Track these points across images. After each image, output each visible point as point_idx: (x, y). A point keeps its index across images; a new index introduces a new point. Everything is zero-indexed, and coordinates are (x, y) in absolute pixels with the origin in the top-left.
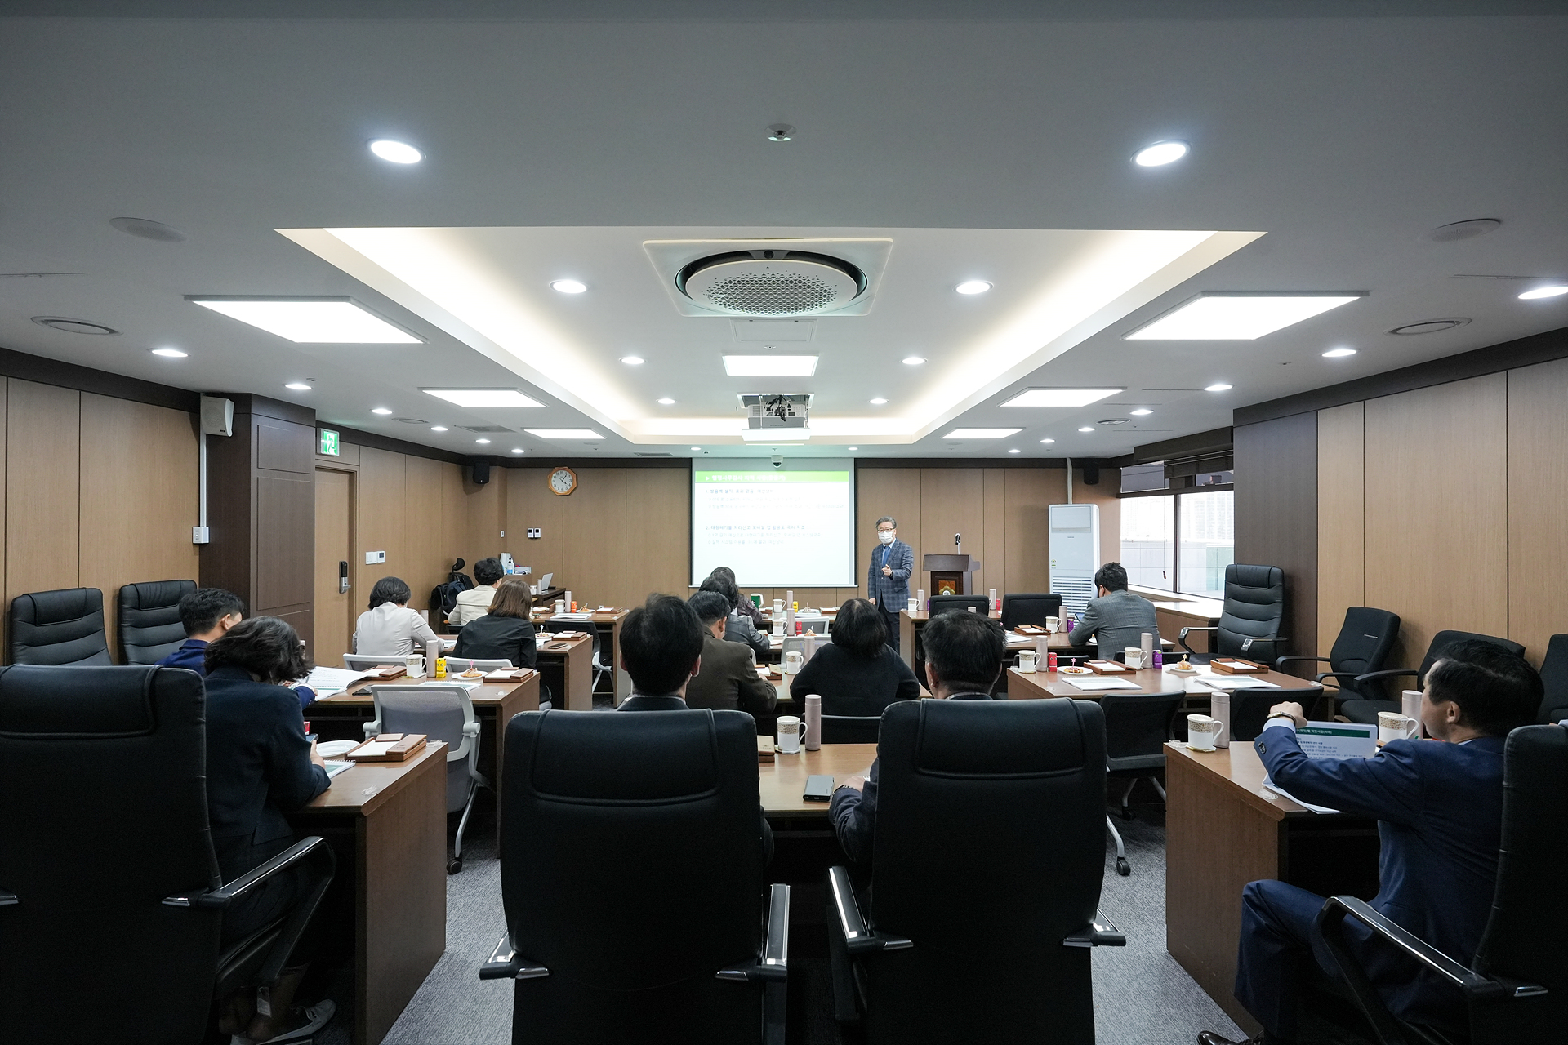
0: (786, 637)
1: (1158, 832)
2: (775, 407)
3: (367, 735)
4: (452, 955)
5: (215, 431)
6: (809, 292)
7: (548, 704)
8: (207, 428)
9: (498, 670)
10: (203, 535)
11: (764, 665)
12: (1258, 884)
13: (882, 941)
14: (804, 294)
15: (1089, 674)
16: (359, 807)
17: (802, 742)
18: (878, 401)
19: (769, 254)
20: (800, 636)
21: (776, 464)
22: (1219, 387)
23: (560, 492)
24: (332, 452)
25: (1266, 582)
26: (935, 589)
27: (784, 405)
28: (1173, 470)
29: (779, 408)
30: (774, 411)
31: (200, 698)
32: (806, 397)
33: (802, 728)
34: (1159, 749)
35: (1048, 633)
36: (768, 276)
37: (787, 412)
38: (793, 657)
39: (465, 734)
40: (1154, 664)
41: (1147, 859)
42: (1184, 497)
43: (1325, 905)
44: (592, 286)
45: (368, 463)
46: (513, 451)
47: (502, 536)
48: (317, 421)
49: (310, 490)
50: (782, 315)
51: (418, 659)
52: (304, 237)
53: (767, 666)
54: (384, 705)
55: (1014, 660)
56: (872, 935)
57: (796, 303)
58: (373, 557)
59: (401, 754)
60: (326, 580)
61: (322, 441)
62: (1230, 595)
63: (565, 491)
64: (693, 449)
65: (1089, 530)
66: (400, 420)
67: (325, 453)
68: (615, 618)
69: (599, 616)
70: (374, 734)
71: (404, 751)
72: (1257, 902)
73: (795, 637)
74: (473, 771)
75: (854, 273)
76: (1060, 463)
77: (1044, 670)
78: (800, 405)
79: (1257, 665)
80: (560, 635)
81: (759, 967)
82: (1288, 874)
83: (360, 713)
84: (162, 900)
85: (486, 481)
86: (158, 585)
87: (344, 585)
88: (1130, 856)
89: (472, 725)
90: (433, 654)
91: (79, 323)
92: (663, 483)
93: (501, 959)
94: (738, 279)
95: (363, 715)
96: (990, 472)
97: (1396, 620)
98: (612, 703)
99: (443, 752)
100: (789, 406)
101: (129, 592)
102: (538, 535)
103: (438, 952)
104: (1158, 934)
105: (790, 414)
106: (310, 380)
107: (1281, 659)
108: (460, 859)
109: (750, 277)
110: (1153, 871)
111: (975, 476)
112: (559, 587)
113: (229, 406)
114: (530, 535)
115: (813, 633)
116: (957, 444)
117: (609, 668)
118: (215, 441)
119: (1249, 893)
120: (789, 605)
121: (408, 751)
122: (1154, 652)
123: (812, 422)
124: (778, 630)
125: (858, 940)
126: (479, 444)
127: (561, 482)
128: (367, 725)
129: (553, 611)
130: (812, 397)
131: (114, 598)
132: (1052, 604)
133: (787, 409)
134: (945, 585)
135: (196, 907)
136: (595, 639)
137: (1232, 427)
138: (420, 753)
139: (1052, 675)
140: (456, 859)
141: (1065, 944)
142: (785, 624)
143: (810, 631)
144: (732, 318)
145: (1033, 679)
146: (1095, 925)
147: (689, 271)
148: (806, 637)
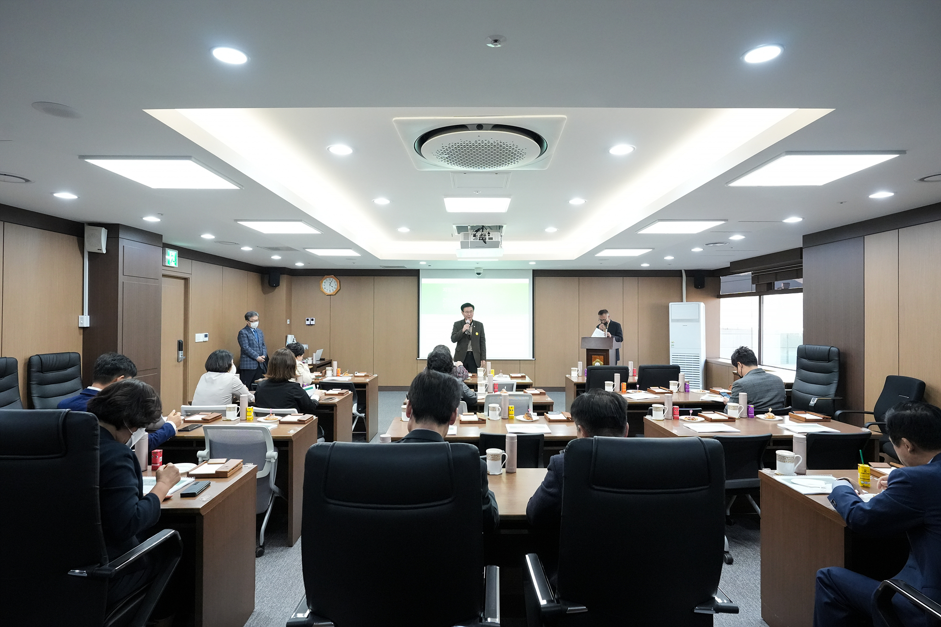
0: (487, 394)
1: (752, 533)
2: (479, 234)
3: (200, 460)
4: (259, 614)
5: (95, 250)
6: (507, 153)
7: (322, 439)
8: (89, 247)
9: (289, 415)
10: (85, 321)
11: (473, 413)
12: (828, 570)
13: (565, 607)
14: (503, 155)
15: (702, 422)
16: (198, 509)
17: (504, 467)
18: (551, 230)
19: (480, 127)
20: (496, 393)
21: (479, 274)
22: (794, 220)
23: (328, 293)
24: (173, 265)
25: (827, 357)
26: (589, 362)
27: (485, 232)
28: (758, 278)
29: (482, 235)
30: (478, 237)
31: (96, 432)
32: (500, 227)
33: (504, 457)
34: (756, 474)
35: (671, 392)
36: (479, 142)
37: (487, 237)
38: (494, 407)
39: (267, 460)
40: (748, 415)
41: (745, 554)
42: (767, 298)
43: (879, 586)
44: (356, 150)
45: (198, 272)
46: (296, 264)
47: (288, 323)
48: (163, 243)
49: (158, 292)
50: (487, 169)
51: (234, 408)
52: (164, 115)
53: (475, 414)
54: (211, 439)
55: (648, 411)
56: (558, 602)
57: (497, 161)
58: (200, 337)
59: (226, 473)
60: (168, 353)
61: (167, 257)
62: (800, 367)
63: (332, 292)
64: (421, 263)
65: (698, 320)
66: (220, 242)
67: (168, 265)
68: (368, 380)
69: (356, 379)
70: (204, 459)
71: (228, 470)
72: (826, 583)
73: (493, 394)
74: (273, 486)
75: (538, 139)
76: (677, 274)
77: (670, 418)
78: (496, 233)
79: (823, 416)
80: (330, 392)
81: (481, 623)
82: (850, 564)
83: (195, 445)
84: (68, 572)
85: (278, 285)
86: (55, 356)
87: (180, 357)
88: (732, 551)
89: (272, 453)
90: (244, 403)
91: (5, 175)
92: (399, 287)
93: (300, 615)
94: (458, 144)
95: (197, 446)
96: (628, 280)
97: (922, 385)
98: (365, 439)
99: (253, 472)
100: (489, 233)
101: (36, 359)
102: (313, 323)
103: (249, 611)
104: (754, 606)
105: (489, 239)
106: (160, 215)
107: (838, 412)
108: (263, 547)
109: (466, 142)
110: (750, 561)
111: (616, 283)
112: (327, 359)
113: (104, 232)
114: (308, 323)
115: (506, 391)
116: (605, 260)
117: (364, 414)
118: (94, 257)
119: (822, 576)
120: (488, 372)
121: (230, 470)
122: (748, 406)
123: (504, 244)
124: (481, 390)
125: (548, 606)
126: (273, 259)
127: (329, 286)
128: (200, 453)
129: (324, 375)
130: (505, 226)
131: (25, 364)
132: (673, 373)
133: (487, 235)
134: (596, 358)
135: (91, 576)
136: (354, 394)
137: (801, 249)
138: (238, 472)
139: (675, 421)
140: (261, 547)
141: (695, 611)
142: (486, 385)
143: (504, 390)
144: (452, 172)
145: (662, 425)
146: (716, 598)
147: (423, 139)
148: (502, 394)
